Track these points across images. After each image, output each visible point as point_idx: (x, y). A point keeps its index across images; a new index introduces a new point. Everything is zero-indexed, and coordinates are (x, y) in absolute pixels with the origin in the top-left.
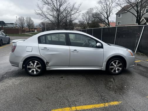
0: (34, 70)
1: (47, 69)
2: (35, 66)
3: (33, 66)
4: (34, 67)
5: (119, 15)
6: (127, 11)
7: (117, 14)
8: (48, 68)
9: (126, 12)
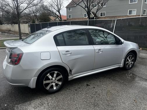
0: (54, 84)
1: (69, 80)
2: (54, 79)
3: (52, 79)
4: (53, 81)
5: (69, 8)
6: (77, 4)
7: (67, 7)
8: (70, 77)
9: (75, 6)
